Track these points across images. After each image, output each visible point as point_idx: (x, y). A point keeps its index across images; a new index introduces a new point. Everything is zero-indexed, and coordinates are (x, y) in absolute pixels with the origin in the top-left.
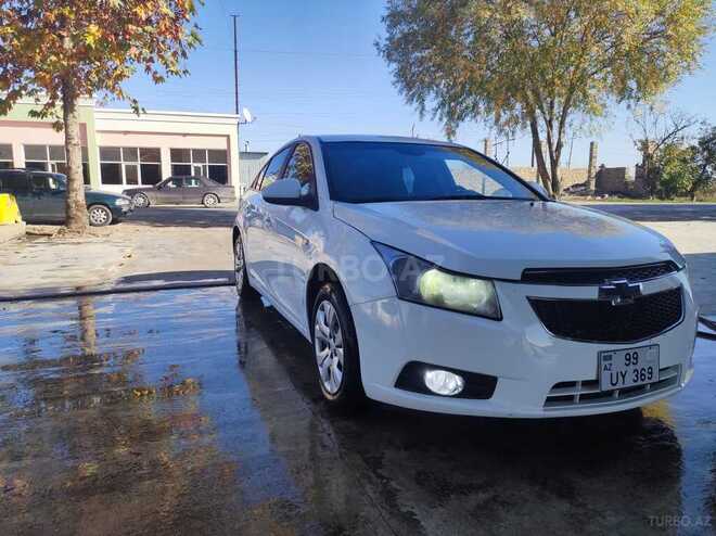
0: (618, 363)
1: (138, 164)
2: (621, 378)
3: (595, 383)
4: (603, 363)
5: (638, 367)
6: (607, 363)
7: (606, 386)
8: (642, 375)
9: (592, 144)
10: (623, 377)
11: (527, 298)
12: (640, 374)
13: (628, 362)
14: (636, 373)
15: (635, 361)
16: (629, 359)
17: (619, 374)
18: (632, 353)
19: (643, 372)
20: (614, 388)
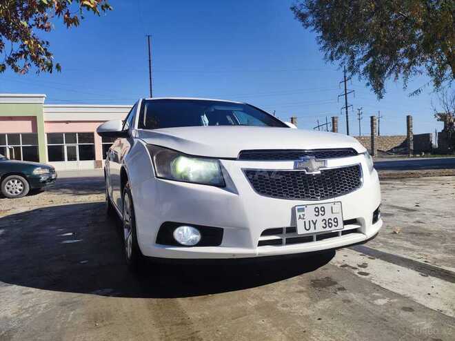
0: (310, 214)
1: (77, 145)
2: (312, 225)
3: (292, 229)
4: (298, 214)
5: (326, 217)
6: (301, 213)
7: (301, 231)
8: (329, 223)
9: (408, 117)
10: (315, 224)
11: (242, 169)
12: (328, 223)
13: (317, 214)
14: (324, 222)
15: (323, 213)
16: (318, 212)
17: (311, 223)
18: (319, 206)
19: (330, 221)
20: (308, 232)
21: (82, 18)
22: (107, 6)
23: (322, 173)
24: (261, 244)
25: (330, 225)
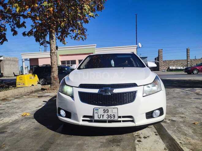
4: (95, 111)
5: (109, 114)
6: (97, 111)
7: (96, 118)
10: (103, 116)
11: (78, 91)
13: (104, 112)
14: (108, 116)
15: (107, 112)
16: (105, 111)
17: (101, 115)
18: (106, 109)
19: (111, 116)
20: (99, 119)
21: (90, 20)
22: (97, 15)
23: (111, 95)
24: (83, 120)
25: (111, 117)
